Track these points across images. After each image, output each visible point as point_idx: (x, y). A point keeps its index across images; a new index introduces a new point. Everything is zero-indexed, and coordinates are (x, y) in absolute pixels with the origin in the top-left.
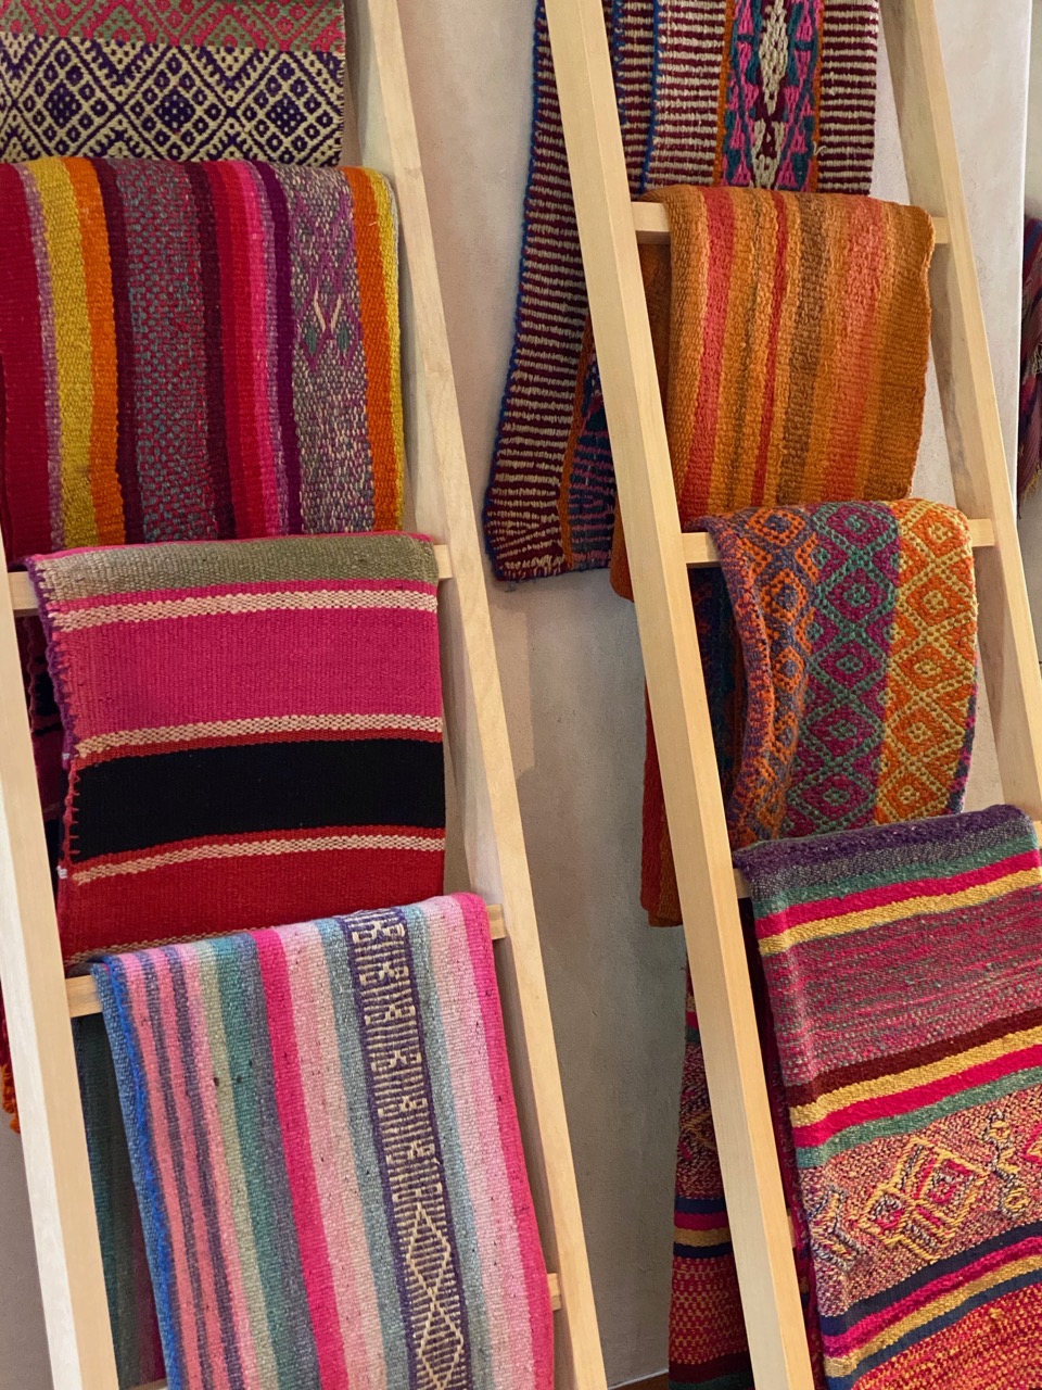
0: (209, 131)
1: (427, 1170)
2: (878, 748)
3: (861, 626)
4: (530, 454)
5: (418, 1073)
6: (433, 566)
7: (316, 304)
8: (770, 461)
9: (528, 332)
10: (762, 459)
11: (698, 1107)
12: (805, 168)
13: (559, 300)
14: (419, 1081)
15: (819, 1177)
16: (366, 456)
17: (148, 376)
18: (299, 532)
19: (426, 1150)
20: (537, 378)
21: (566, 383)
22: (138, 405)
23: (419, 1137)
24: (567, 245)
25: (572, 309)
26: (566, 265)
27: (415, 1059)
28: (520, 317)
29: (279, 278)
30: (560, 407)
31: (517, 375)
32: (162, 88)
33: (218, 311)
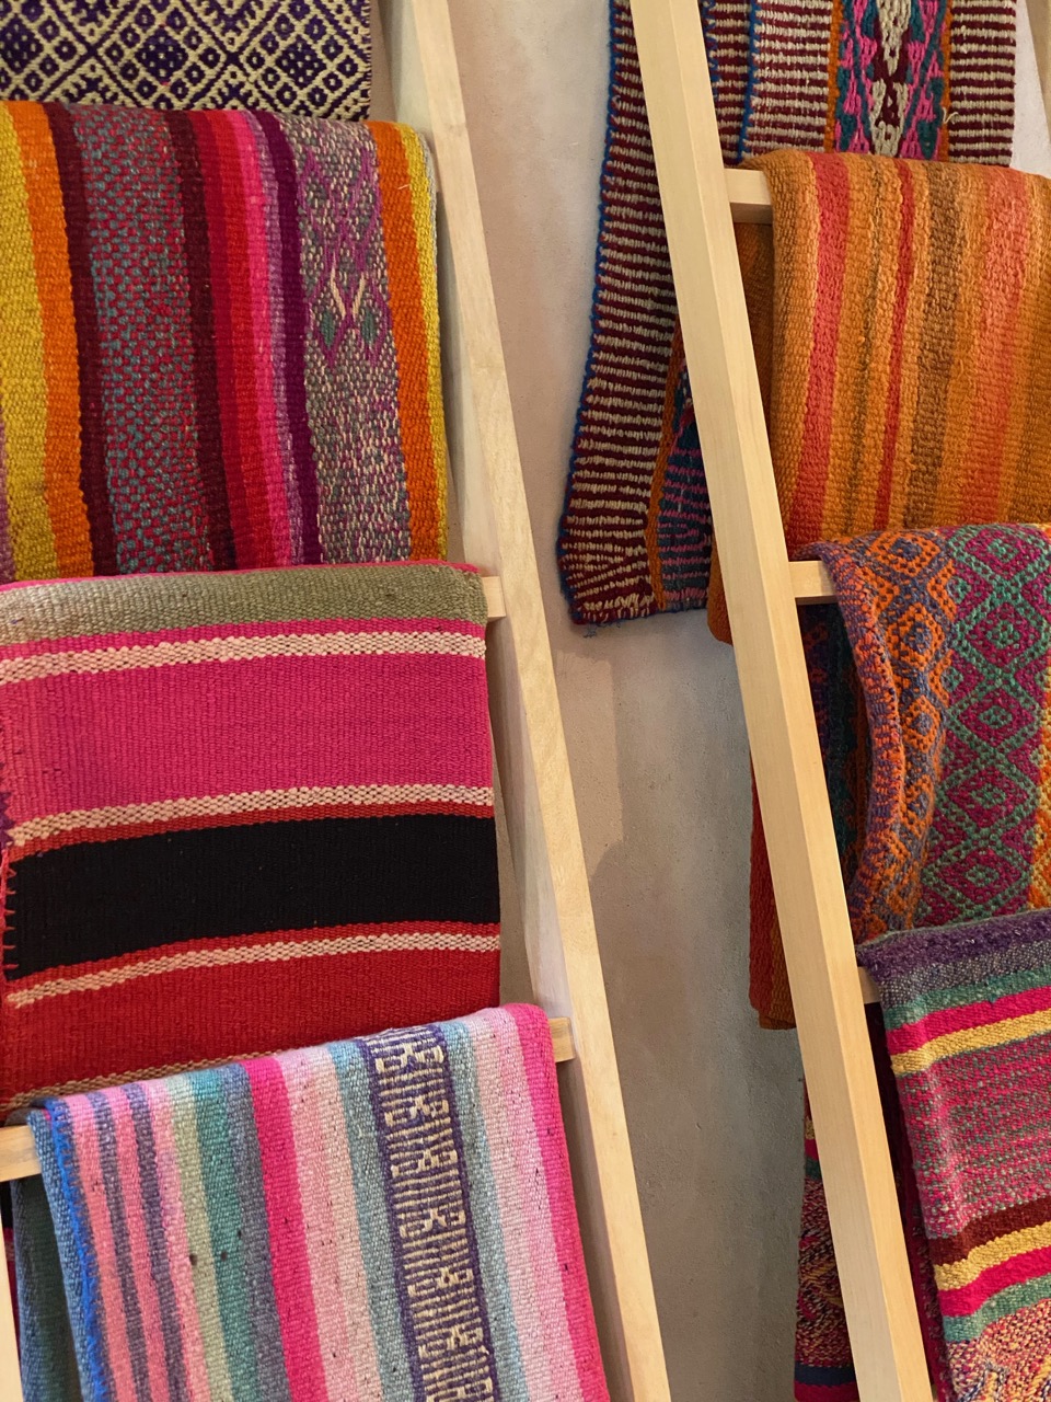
0: (205, 81)
1: (473, 1363)
2: (1031, 816)
3: (1009, 671)
4: (612, 476)
5: (461, 1238)
6: (480, 601)
7: (333, 285)
8: (896, 479)
9: (606, 332)
10: (886, 476)
11: (821, 1256)
12: (933, 138)
13: (644, 296)
14: (463, 1247)
15: (973, 1354)
16: (400, 471)
17: (119, 370)
18: (317, 562)
19: (471, 1336)
20: (618, 387)
21: (653, 393)
22: (107, 406)
23: (461, 1320)
24: (652, 231)
25: (658, 306)
26: (652, 255)
27: (456, 1218)
28: (597, 315)
29: (284, 252)
30: (647, 421)
31: (595, 383)
32: (145, 27)
33: (208, 291)
